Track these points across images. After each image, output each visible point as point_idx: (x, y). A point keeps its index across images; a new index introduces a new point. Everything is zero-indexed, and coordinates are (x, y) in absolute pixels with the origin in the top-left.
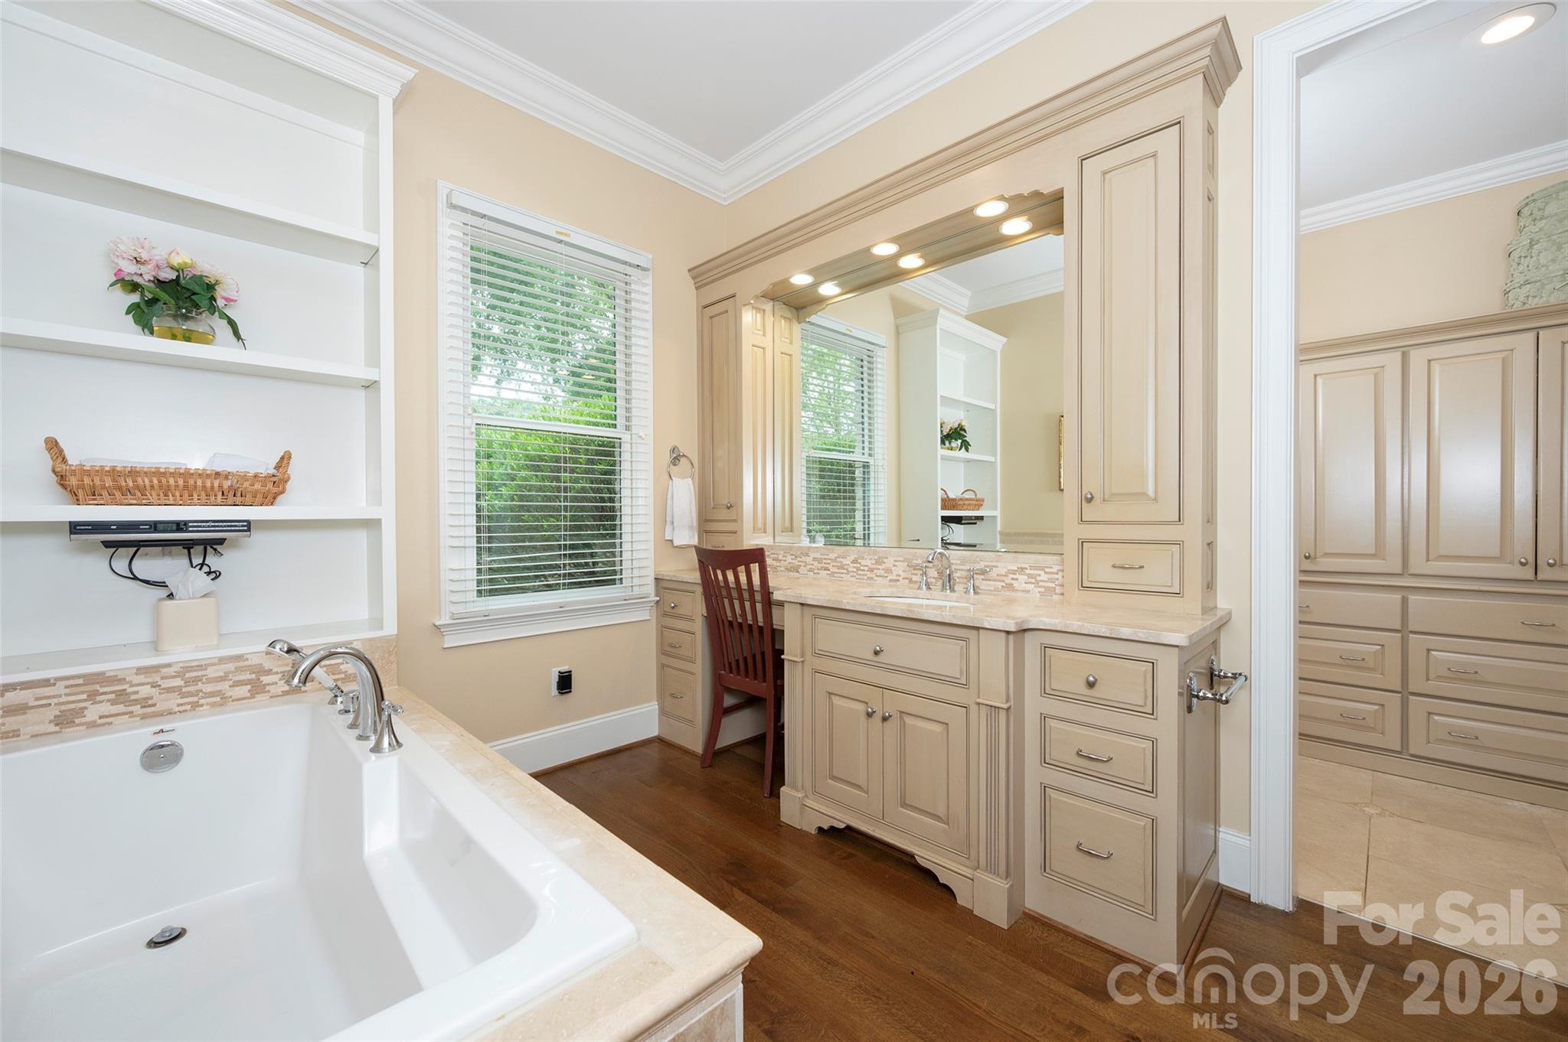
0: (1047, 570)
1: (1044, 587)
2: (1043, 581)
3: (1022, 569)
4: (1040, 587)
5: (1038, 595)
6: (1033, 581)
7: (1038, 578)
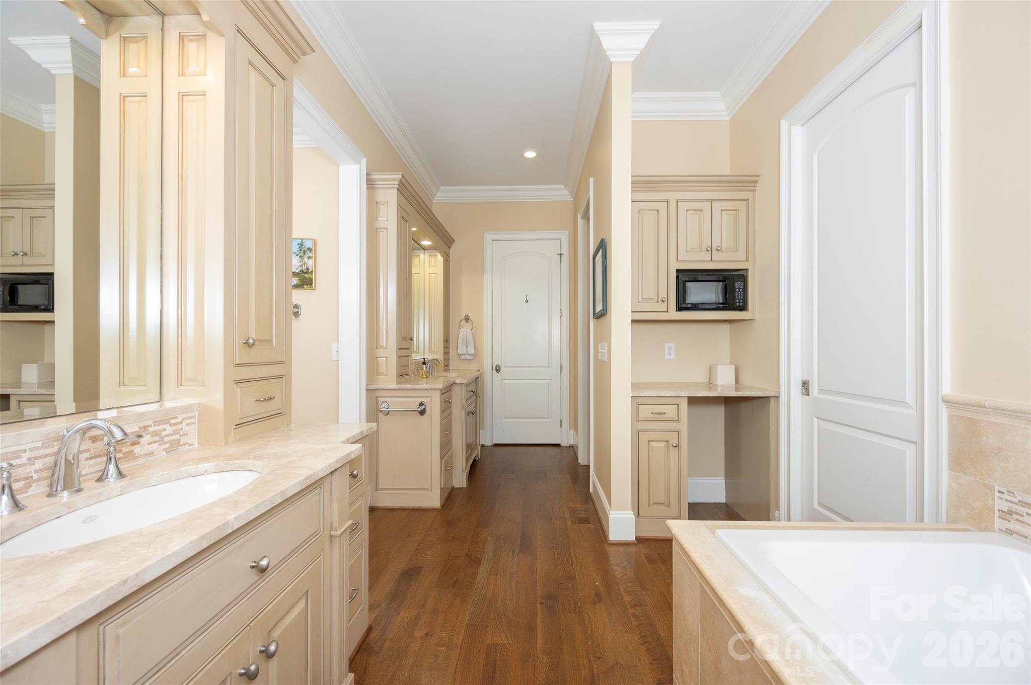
0: (172, 421)
1: (169, 442)
2: (168, 436)
3: (145, 428)
4: (165, 443)
5: (164, 453)
6: (157, 438)
7: (163, 434)
